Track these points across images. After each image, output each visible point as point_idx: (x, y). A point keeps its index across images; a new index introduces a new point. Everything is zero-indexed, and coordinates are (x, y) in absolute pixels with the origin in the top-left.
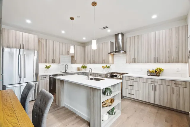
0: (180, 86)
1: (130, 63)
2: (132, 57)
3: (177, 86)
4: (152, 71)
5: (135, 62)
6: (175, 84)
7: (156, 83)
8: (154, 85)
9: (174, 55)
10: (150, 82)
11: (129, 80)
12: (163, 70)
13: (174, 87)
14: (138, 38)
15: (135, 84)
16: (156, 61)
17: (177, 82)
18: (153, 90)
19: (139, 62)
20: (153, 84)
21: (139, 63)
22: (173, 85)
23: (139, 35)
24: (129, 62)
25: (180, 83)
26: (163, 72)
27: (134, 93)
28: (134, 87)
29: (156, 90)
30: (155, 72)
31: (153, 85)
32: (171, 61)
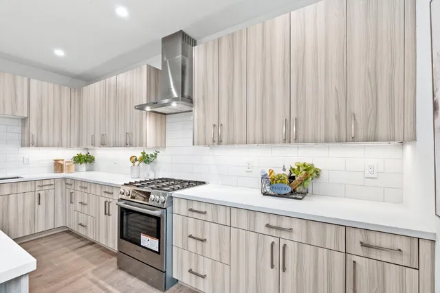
0: (385, 257)
1: (205, 144)
3: (374, 254)
4: (279, 177)
5: (220, 142)
6: (362, 244)
7: (284, 235)
8: (276, 240)
10: (261, 228)
11: (190, 214)
12: (317, 172)
13: (357, 259)
14: (232, 46)
15: (211, 232)
17: (374, 239)
18: (272, 266)
20: (272, 239)
21: (233, 143)
22: (356, 248)
23: (233, 34)
24: (202, 141)
25: (385, 241)
26: (318, 180)
27: (207, 272)
28: (207, 244)
29: (284, 270)
30: (287, 181)
31: (272, 244)
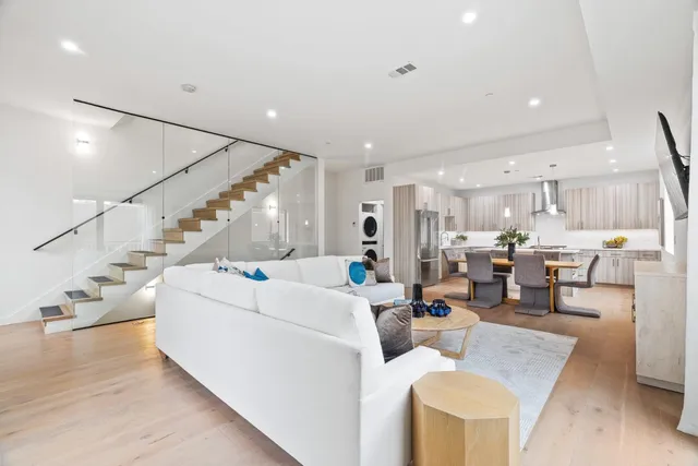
1: (574, 229)
2: (577, 220)
5: (582, 228)
7: (618, 256)
9: (642, 216)
12: (626, 239)
16: (617, 226)
19: (588, 228)
24: (571, 228)
26: (627, 242)
32: (638, 226)
